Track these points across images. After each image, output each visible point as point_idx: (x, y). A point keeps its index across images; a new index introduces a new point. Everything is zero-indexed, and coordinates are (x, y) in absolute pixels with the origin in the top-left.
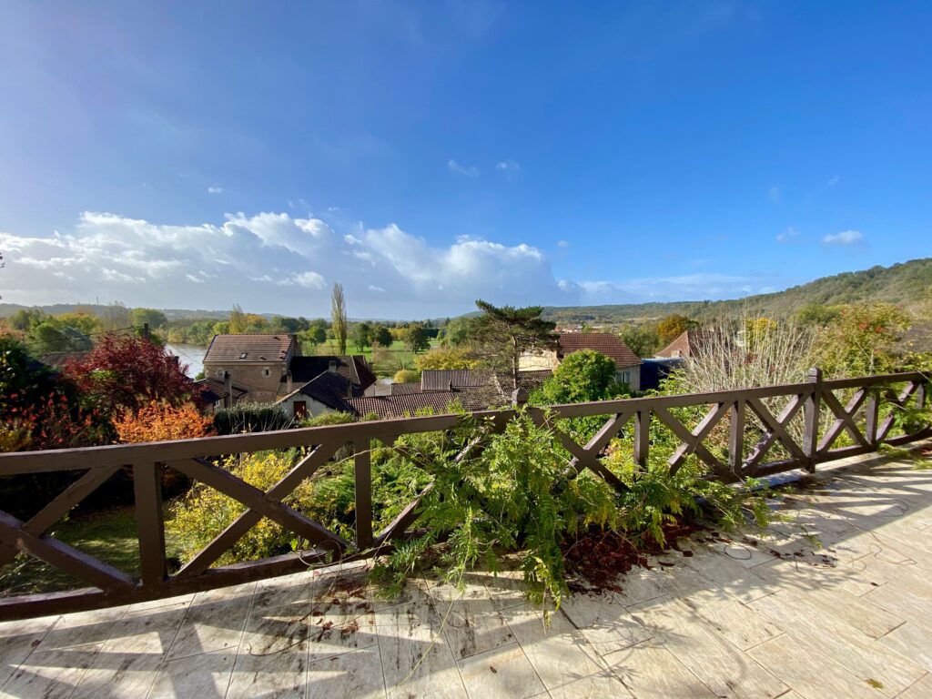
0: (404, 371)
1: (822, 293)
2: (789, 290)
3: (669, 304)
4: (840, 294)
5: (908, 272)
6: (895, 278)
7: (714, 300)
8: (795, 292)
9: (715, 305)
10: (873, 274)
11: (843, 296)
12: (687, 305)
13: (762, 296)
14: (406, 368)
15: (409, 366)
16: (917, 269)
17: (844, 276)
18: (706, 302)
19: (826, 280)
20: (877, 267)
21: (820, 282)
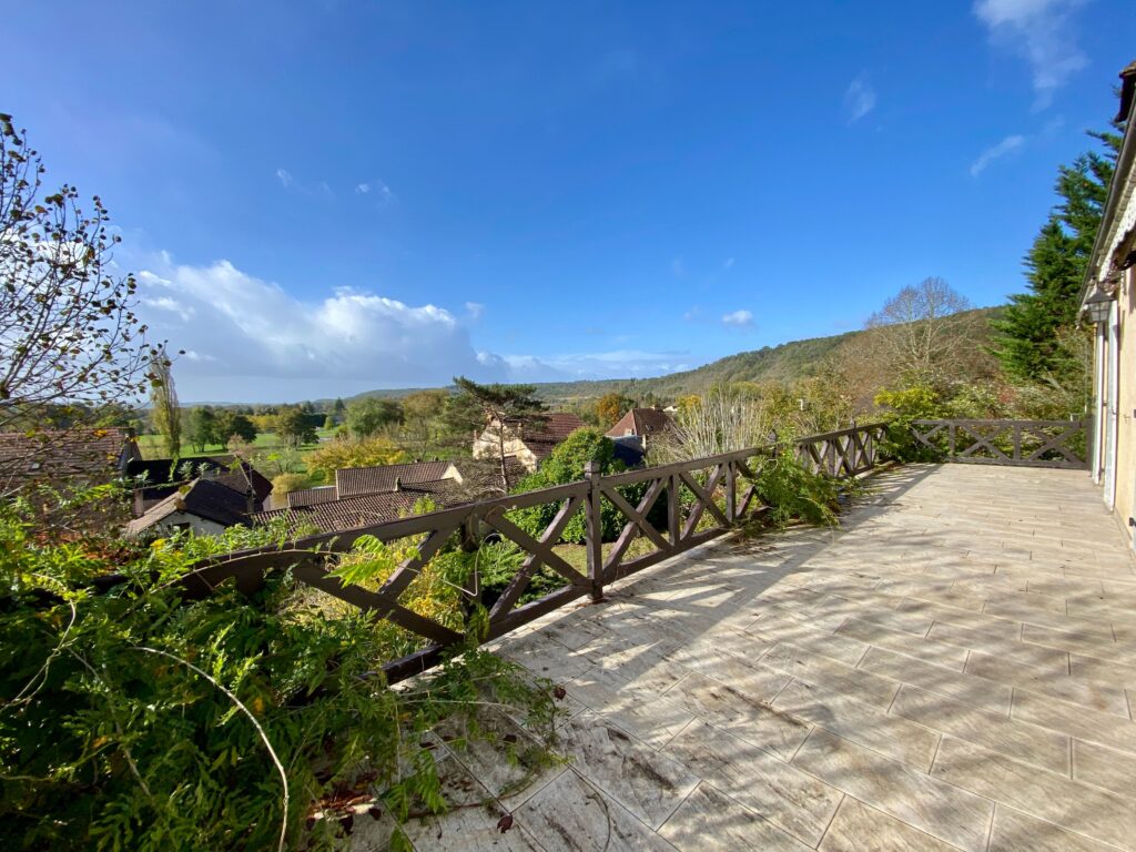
0: (286, 475)
1: (726, 371)
2: (700, 368)
3: (599, 382)
4: (739, 371)
5: (788, 353)
6: (780, 357)
7: (639, 378)
8: (706, 369)
9: (640, 383)
10: (764, 353)
11: (742, 374)
12: (616, 383)
13: (679, 374)
14: (288, 469)
15: (294, 468)
16: (794, 351)
17: (741, 356)
18: (633, 380)
19: (728, 359)
20: (766, 348)
21: (725, 361)
